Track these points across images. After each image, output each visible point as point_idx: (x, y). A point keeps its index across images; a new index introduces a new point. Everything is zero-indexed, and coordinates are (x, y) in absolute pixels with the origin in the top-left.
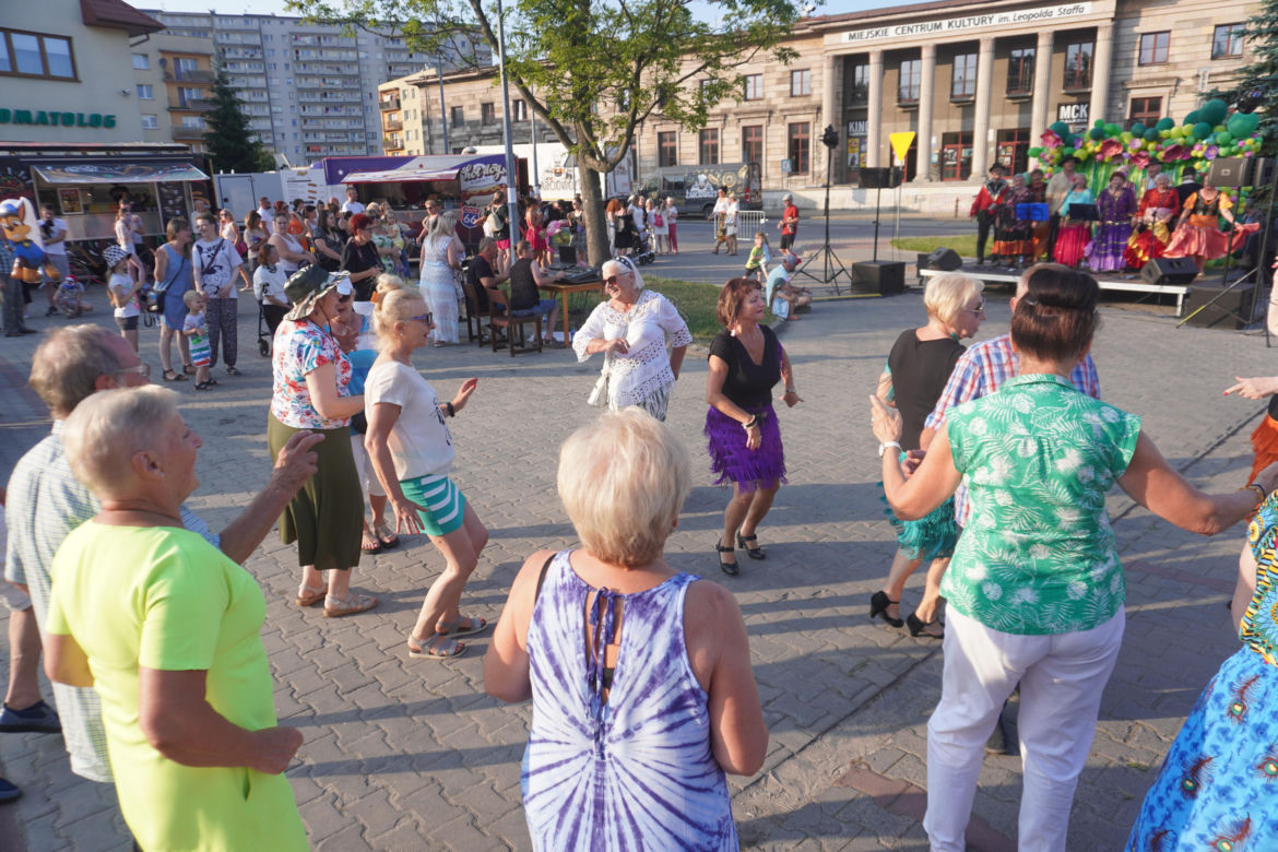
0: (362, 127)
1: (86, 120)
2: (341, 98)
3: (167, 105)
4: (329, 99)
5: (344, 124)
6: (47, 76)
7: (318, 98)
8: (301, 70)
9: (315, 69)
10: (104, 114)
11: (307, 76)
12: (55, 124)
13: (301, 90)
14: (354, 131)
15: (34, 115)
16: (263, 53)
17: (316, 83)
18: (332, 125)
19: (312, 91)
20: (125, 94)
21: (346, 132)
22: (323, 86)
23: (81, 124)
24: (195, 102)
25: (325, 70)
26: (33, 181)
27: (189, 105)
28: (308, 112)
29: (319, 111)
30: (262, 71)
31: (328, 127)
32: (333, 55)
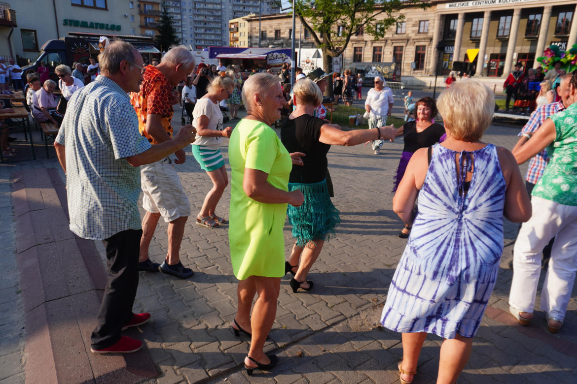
0: (220, 39)
1: (109, 27)
2: (212, 25)
3: (139, 24)
4: (207, 26)
5: (213, 37)
6: (95, 7)
7: (202, 25)
8: (196, 12)
9: (202, 12)
10: (117, 24)
11: (198, 15)
12: (96, 28)
13: (195, 21)
14: (217, 41)
15: (89, 24)
16: (180, 4)
17: (202, 18)
18: (208, 37)
19: (200, 22)
20: (126, 16)
21: (213, 41)
22: (205, 20)
23: (107, 29)
24: (151, 24)
25: (206, 13)
26: (89, 49)
27: (149, 25)
28: (198, 31)
29: (202, 31)
30: (179, 12)
31: (206, 38)
32: (210, 6)
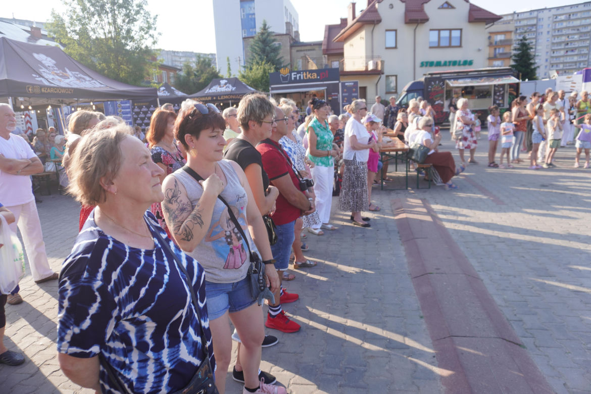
0: (586, 59)
1: (461, 63)
2: (577, 45)
3: (487, 56)
4: (569, 46)
5: (576, 59)
6: (450, 46)
7: (563, 46)
8: (557, 33)
9: (564, 32)
10: (469, 59)
11: (558, 36)
13: (553, 44)
14: (580, 62)
15: (442, 63)
16: (536, 28)
17: (564, 39)
18: (568, 59)
19: (559, 43)
20: (479, 50)
21: (575, 63)
22: (567, 39)
23: (459, 65)
24: (501, 54)
25: (570, 32)
26: (445, 86)
27: (498, 56)
28: (555, 54)
29: (562, 53)
30: (534, 36)
31: (565, 61)
32: (577, 23)
